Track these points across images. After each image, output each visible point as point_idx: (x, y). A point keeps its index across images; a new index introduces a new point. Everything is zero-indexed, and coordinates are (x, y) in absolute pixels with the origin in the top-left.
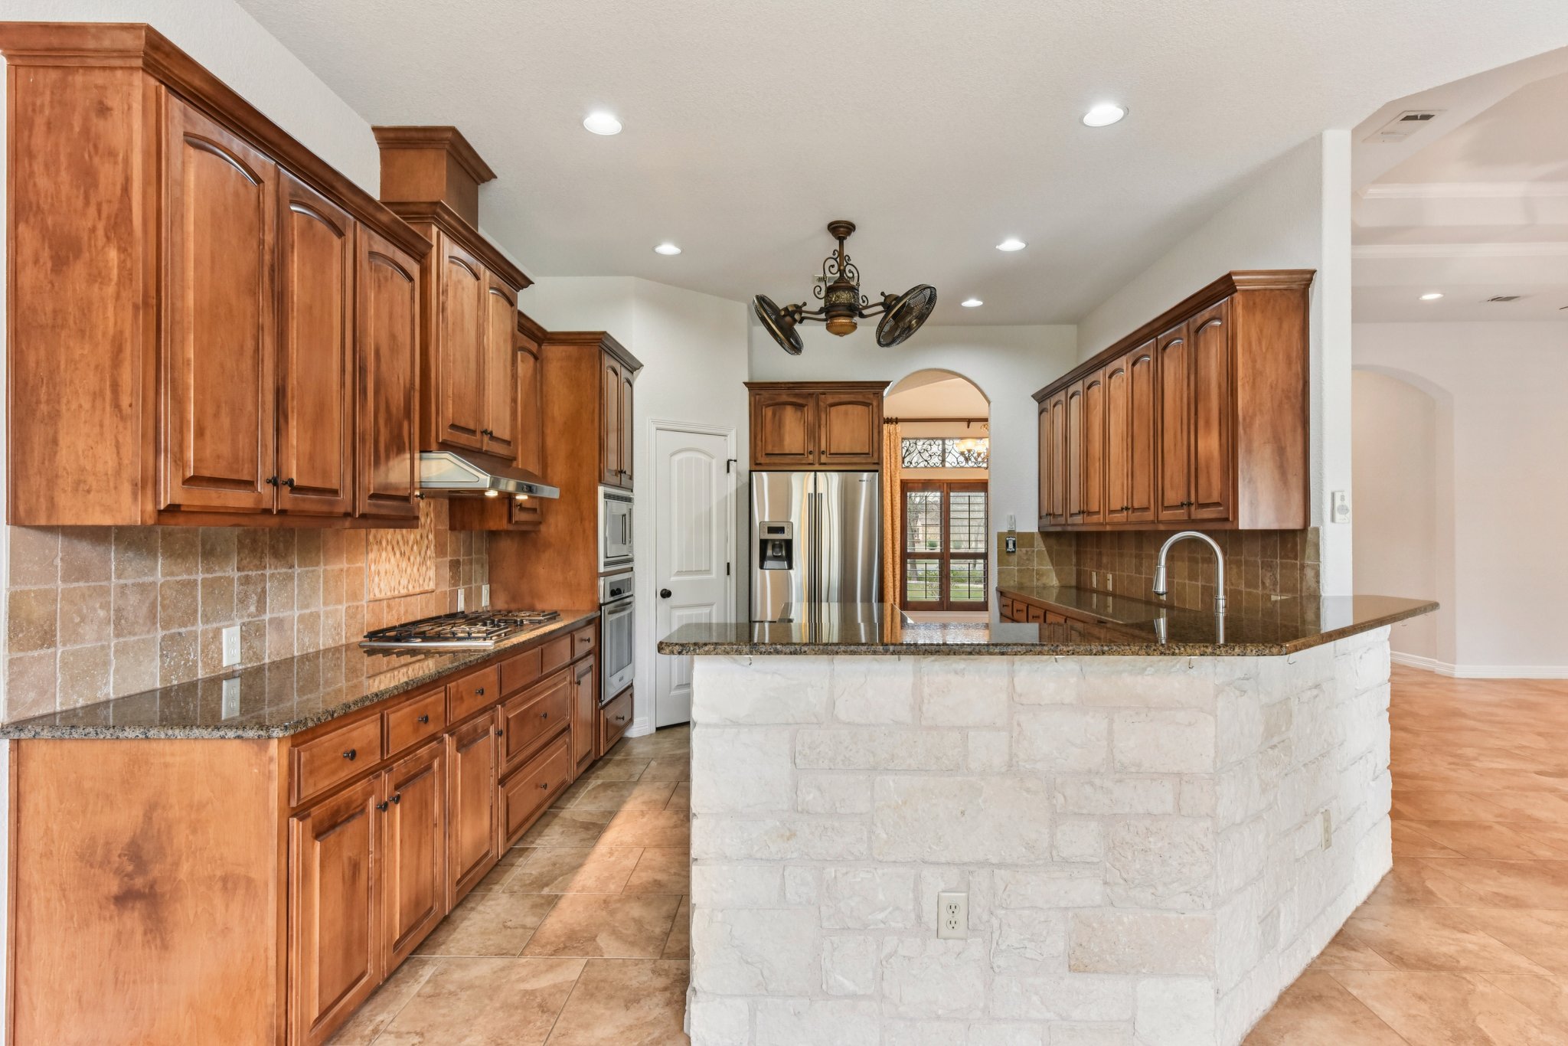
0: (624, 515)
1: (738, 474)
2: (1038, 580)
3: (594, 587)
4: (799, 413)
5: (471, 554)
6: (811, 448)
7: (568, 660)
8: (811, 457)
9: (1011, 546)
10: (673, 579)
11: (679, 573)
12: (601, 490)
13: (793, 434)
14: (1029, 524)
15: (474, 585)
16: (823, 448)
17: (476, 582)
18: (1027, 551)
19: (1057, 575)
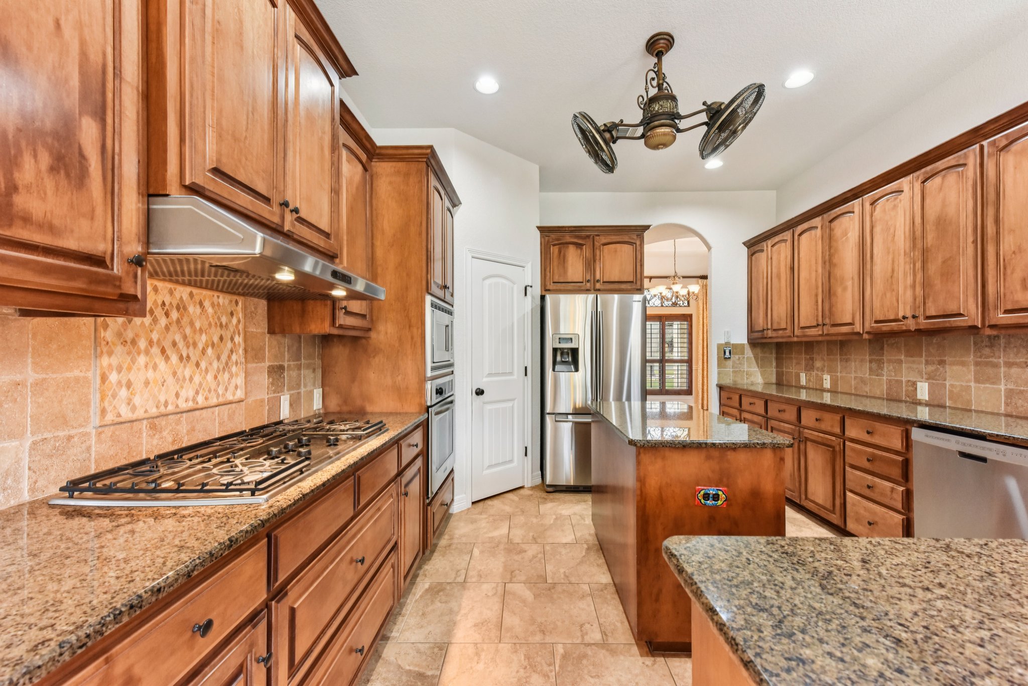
0: (447, 326)
1: (533, 297)
2: (747, 378)
3: (421, 391)
4: (579, 251)
5: (299, 359)
6: (588, 278)
7: (394, 472)
8: (588, 284)
9: (727, 353)
10: (485, 380)
11: (490, 375)
12: (428, 299)
13: (575, 267)
14: (741, 337)
15: (303, 390)
16: (598, 277)
17: (305, 386)
18: (739, 358)
19: (762, 375)
